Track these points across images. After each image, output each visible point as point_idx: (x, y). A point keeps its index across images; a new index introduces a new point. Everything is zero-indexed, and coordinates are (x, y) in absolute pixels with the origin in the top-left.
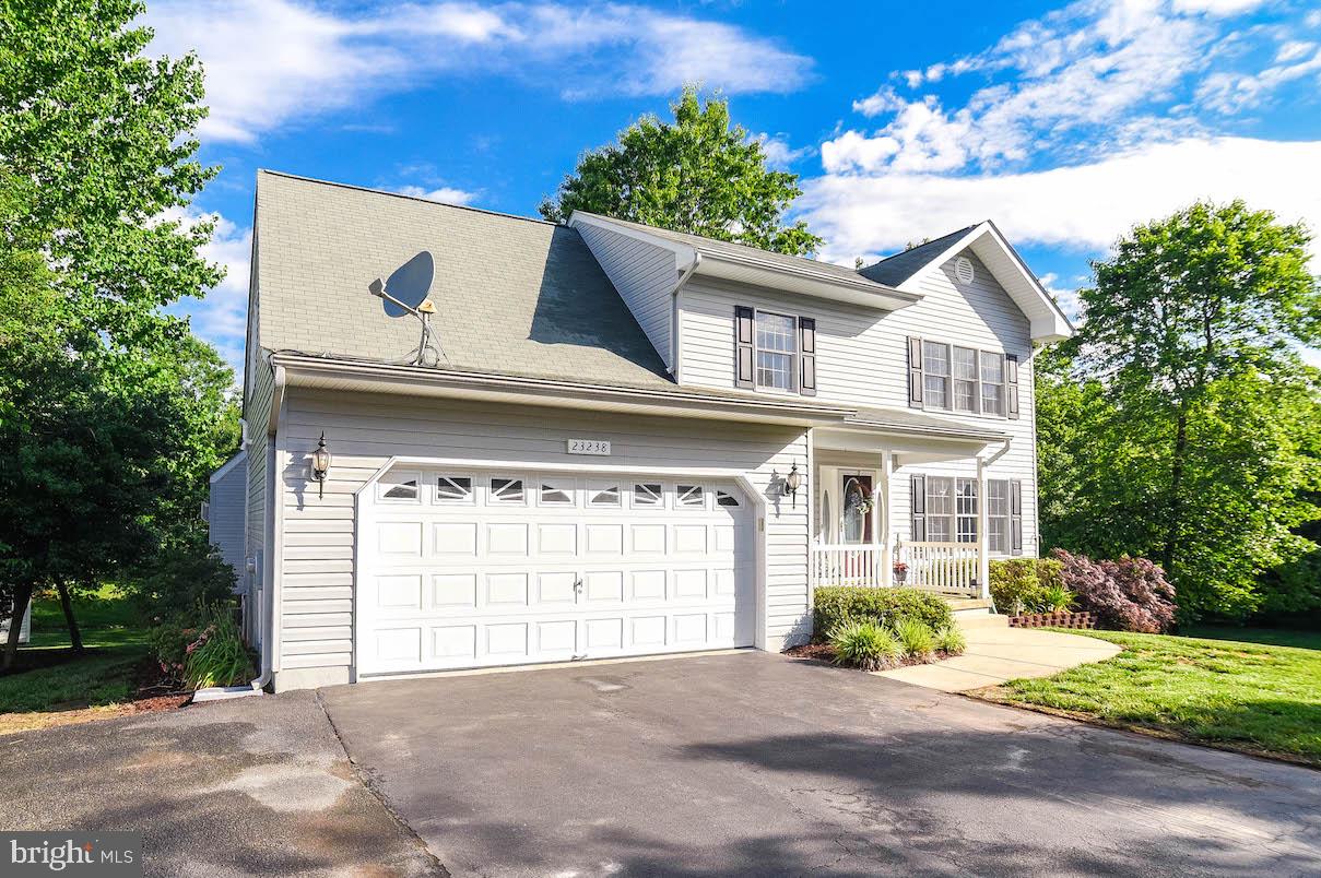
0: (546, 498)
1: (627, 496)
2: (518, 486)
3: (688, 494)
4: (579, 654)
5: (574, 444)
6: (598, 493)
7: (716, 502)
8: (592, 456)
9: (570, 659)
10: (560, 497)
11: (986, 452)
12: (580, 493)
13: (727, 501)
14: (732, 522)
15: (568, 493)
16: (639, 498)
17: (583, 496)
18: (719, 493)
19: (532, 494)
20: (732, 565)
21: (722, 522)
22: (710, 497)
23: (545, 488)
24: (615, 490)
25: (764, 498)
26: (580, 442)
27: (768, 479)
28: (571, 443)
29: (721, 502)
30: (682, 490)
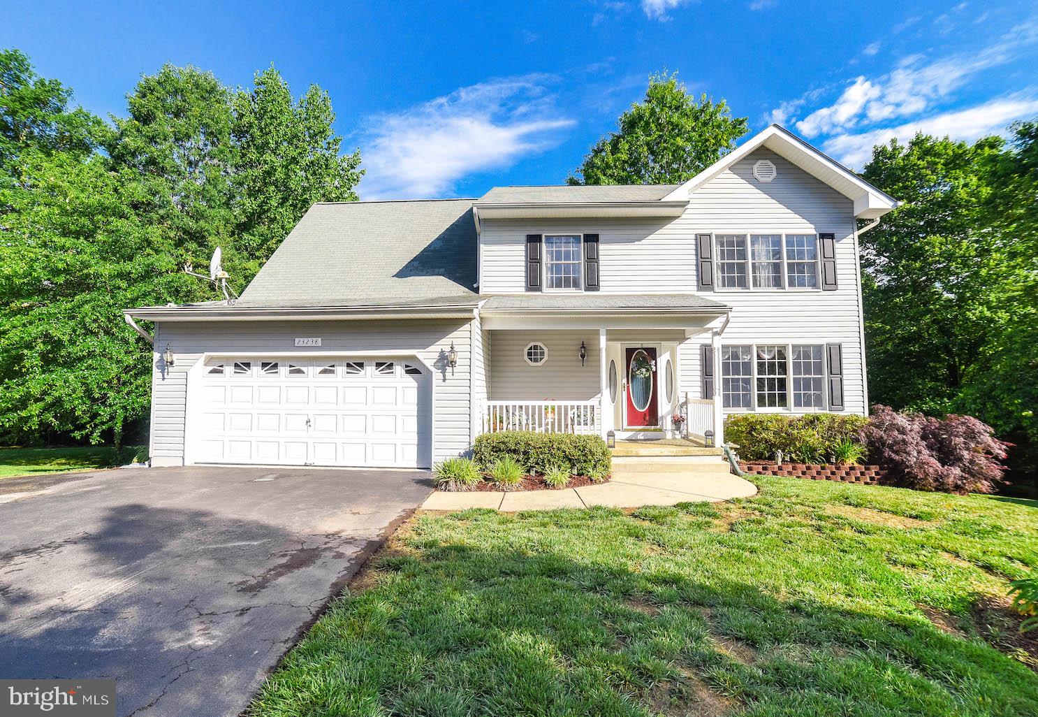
0: (291, 372)
1: (341, 370)
2: (276, 366)
3: (382, 368)
4: (308, 462)
5: (299, 341)
6: (322, 368)
7: (403, 371)
8: (309, 347)
9: (304, 464)
10: (299, 371)
11: (717, 324)
12: (311, 368)
13: (412, 371)
14: (415, 384)
15: (303, 369)
16: (349, 371)
17: (312, 371)
18: (407, 366)
19: (283, 370)
20: (415, 413)
21: (408, 386)
22: (399, 369)
23: (291, 366)
24: (333, 366)
25: (433, 369)
26: (302, 339)
27: (436, 356)
28: (297, 340)
29: (407, 372)
30: (379, 365)
